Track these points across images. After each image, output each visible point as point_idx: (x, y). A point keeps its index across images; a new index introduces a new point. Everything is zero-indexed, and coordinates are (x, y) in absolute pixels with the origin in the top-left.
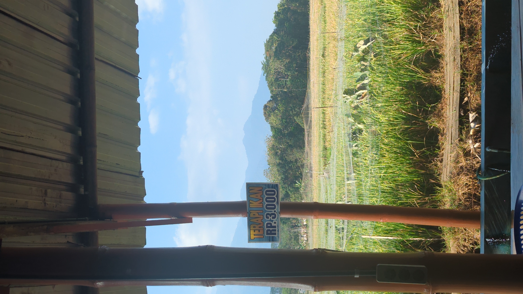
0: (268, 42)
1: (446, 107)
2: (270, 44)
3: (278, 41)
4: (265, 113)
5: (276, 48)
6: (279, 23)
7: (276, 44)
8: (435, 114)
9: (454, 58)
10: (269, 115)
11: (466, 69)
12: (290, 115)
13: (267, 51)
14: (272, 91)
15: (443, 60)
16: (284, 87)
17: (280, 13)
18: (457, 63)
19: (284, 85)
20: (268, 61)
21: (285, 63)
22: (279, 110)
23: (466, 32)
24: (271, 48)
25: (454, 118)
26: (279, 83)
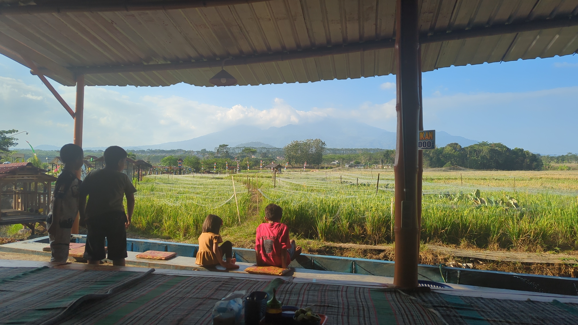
0: (502, 145)
1: (474, 250)
2: (500, 146)
3: (502, 151)
4: (452, 144)
5: (497, 150)
6: (515, 151)
7: (500, 150)
8: (469, 243)
9: (509, 257)
10: (451, 146)
11: (502, 264)
12: (451, 159)
13: (495, 144)
14: (467, 148)
15: (506, 250)
16: (470, 155)
17: (522, 152)
18: (505, 259)
19: (471, 155)
20: (488, 145)
21: (487, 156)
22: (454, 152)
23: (528, 266)
24: (497, 147)
25: (468, 254)
26: (472, 152)
